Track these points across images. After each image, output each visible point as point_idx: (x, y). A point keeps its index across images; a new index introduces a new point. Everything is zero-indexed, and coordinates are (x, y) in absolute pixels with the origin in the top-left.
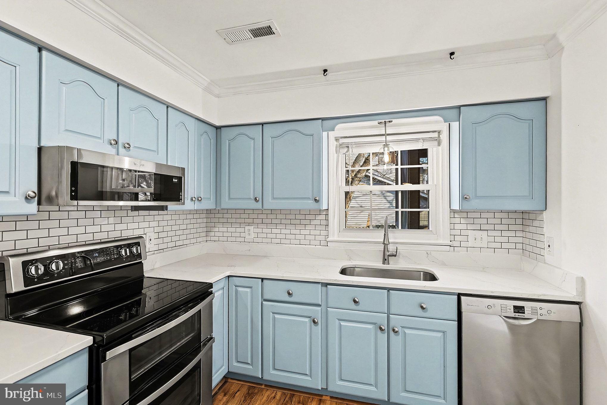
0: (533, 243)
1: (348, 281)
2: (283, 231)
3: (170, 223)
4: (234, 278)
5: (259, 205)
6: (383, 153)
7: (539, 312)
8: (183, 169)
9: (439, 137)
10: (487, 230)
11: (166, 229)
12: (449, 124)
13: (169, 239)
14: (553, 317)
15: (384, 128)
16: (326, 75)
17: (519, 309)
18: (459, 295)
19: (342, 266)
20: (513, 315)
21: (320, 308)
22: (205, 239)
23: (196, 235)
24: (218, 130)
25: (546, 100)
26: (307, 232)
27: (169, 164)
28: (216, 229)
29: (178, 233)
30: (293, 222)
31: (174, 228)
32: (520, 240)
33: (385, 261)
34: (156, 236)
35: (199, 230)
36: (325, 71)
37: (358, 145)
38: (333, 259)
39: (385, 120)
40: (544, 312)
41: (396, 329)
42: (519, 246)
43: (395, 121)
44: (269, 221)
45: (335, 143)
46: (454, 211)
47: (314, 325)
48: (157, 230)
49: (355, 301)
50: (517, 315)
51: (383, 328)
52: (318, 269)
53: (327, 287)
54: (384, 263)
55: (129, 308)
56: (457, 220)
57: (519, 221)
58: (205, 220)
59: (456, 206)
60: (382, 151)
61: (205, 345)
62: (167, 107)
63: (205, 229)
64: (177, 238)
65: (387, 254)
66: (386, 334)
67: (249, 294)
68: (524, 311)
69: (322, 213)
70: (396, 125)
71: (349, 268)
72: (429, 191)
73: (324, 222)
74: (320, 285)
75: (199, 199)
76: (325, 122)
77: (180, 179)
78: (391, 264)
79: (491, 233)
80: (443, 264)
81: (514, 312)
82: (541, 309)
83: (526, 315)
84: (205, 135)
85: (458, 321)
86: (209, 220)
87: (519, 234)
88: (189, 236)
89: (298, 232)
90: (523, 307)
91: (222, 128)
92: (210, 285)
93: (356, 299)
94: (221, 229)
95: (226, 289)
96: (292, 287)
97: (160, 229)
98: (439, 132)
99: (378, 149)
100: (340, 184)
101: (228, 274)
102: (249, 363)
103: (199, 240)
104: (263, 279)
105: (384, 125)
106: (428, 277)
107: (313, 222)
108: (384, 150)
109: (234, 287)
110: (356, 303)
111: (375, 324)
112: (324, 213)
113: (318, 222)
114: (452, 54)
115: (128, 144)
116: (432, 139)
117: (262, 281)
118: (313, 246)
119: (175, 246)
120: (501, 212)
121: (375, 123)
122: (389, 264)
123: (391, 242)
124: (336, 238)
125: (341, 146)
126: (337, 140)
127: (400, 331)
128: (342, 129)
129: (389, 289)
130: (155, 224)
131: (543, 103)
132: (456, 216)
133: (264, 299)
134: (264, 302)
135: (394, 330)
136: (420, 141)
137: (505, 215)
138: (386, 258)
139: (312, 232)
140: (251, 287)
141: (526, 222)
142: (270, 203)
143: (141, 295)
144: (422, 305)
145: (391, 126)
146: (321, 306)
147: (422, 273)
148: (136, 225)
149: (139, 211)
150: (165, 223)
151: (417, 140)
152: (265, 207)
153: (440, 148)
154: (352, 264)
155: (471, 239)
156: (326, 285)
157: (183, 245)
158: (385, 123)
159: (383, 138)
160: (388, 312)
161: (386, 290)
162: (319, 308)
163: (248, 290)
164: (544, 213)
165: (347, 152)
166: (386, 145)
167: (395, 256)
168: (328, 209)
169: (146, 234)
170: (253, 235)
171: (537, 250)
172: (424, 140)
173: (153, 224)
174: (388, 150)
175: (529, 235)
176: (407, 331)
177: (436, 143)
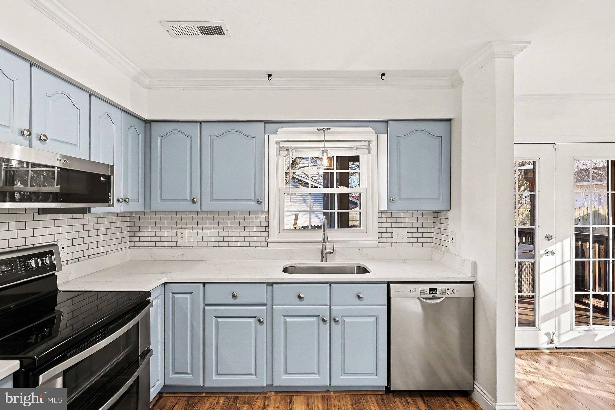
0: (440, 237)
1: (293, 279)
2: (221, 234)
3: (87, 228)
4: (171, 285)
5: (197, 207)
6: (321, 159)
7: (447, 291)
8: (112, 167)
9: (369, 145)
10: (407, 227)
11: (81, 235)
12: (378, 135)
13: (85, 247)
14: (456, 295)
15: (323, 134)
16: (271, 80)
17: (433, 291)
18: (389, 284)
19: (284, 265)
20: (429, 296)
21: (266, 307)
22: (127, 245)
23: (117, 241)
24: (147, 124)
25: (451, 121)
26: (247, 234)
27: (92, 160)
28: (142, 234)
29: (96, 239)
30: (232, 224)
31: (92, 233)
32: (431, 235)
33: (323, 258)
34: (69, 243)
35: (120, 235)
36: (270, 75)
37: (297, 149)
38: (273, 260)
39: (324, 128)
40: (450, 291)
41: (337, 319)
42: (430, 240)
43: (332, 129)
44: (205, 223)
45: (276, 146)
46: (382, 212)
47: (260, 324)
48: (70, 236)
49: (300, 297)
50: (432, 296)
51: (325, 319)
52: (261, 270)
53: (272, 286)
54: (322, 261)
55: (40, 328)
56: (384, 220)
57: (430, 220)
58: (127, 224)
59: (384, 207)
60: (321, 156)
61: (143, 358)
62: (90, 96)
63: (127, 234)
64: (94, 245)
65: (325, 252)
66: (328, 324)
67: (189, 301)
68: (437, 292)
69: (262, 215)
70: (333, 133)
71: (291, 267)
72: (360, 193)
73: (264, 224)
74: (265, 285)
75: (126, 201)
76: (268, 125)
77: (108, 178)
78: (329, 261)
79: (410, 230)
80: (373, 259)
81: (430, 294)
82: (448, 289)
83: (438, 295)
84: (132, 130)
85: (388, 306)
86: (132, 224)
87: (430, 230)
88: (109, 243)
89: (237, 234)
90: (436, 289)
91: (152, 123)
92: (148, 294)
93: (300, 295)
94: (147, 234)
95: (162, 297)
96: (236, 289)
97: (75, 235)
98: (370, 142)
99: (317, 154)
100: (280, 185)
101: (165, 280)
102: (189, 372)
103: (120, 246)
104: (204, 284)
105: (323, 131)
106: (361, 271)
107: (253, 224)
108: (323, 155)
109: (171, 294)
110: (300, 299)
111: (317, 316)
112: (265, 214)
113: (258, 224)
114: (383, 75)
115: (45, 136)
116: (363, 147)
117: (204, 286)
118: (253, 248)
119: (93, 254)
120: (418, 212)
121: (316, 129)
122: (326, 261)
123: (330, 241)
124: (276, 239)
125: (281, 149)
126: (277, 142)
127: (340, 321)
128: (284, 133)
129: (330, 283)
130: (68, 229)
131: (448, 123)
132: (383, 216)
133: (206, 304)
134: (206, 307)
135: (335, 320)
136: (353, 148)
137: (420, 215)
138: (324, 255)
139: (253, 234)
140: (191, 293)
141: (436, 220)
142: (208, 205)
143: (54, 313)
144: (359, 295)
145: (330, 133)
146: (266, 305)
147: (356, 267)
148: (44, 231)
149: (49, 214)
150: (80, 228)
151: (351, 147)
152: (204, 209)
153: (370, 155)
154: (292, 263)
155: (394, 235)
156: (271, 284)
157: (102, 253)
158: (324, 130)
159: (322, 144)
160: (330, 304)
161: (328, 285)
162: (264, 308)
163: (188, 296)
164: (449, 212)
165: (287, 155)
166: (324, 151)
167: (332, 253)
168: (268, 211)
169: (57, 241)
170: (186, 239)
171: (443, 243)
172: (357, 147)
173: (65, 229)
174: (327, 155)
175: (438, 231)
176: (346, 319)
177: (367, 151)
